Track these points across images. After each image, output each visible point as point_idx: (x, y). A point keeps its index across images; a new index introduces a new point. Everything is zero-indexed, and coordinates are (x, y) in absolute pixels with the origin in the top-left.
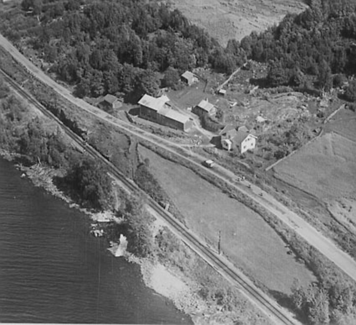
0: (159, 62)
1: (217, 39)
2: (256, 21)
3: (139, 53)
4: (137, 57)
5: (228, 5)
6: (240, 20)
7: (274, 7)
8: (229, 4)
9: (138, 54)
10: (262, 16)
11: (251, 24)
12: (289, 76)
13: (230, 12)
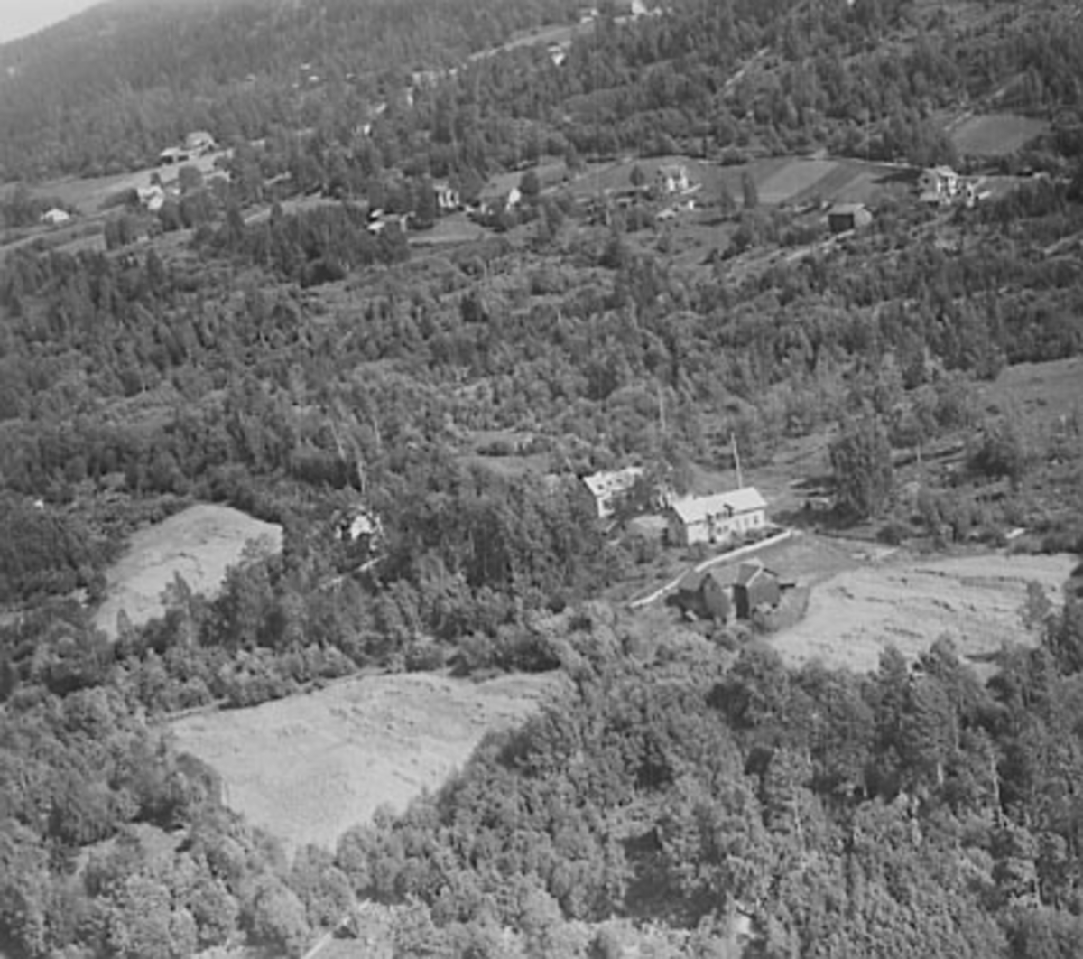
0: (89, 944)
1: (286, 840)
2: (414, 762)
3: (33, 922)
4: (27, 937)
5: (351, 714)
6: (370, 763)
7: (480, 706)
8: (354, 710)
9: (30, 926)
10: (434, 742)
11: (396, 774)
12: (457, 945)
13: (350, 741)
